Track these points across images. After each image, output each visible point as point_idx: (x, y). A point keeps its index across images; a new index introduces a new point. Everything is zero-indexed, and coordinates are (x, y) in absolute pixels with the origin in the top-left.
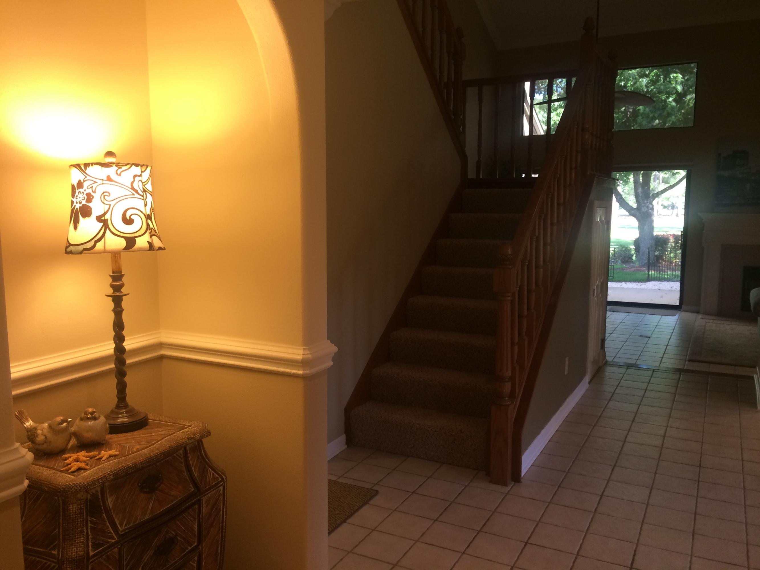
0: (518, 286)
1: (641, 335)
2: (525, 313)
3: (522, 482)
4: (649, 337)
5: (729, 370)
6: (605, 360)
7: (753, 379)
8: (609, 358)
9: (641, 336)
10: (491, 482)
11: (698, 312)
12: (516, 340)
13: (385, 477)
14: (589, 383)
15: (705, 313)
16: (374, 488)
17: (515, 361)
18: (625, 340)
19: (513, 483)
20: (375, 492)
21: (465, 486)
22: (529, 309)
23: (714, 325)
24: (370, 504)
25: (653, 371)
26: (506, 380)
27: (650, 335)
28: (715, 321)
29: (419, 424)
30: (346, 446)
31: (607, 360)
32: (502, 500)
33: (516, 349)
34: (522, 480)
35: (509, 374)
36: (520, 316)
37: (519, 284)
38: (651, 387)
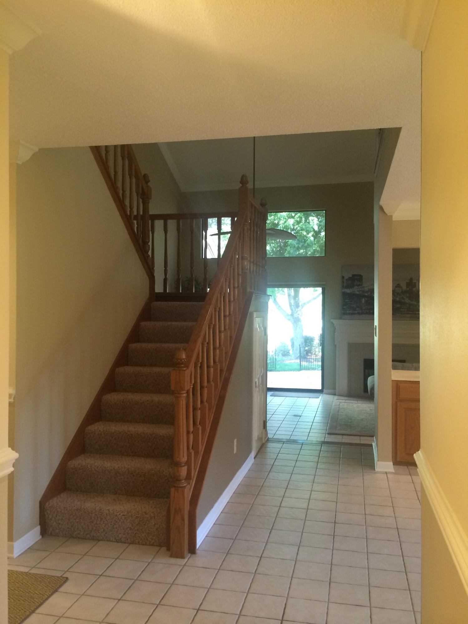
0: (192, 384)
1: (294, 414)
2: (199, 406)
3: (197, 553)
4: (300, 416)
5: (355, 440)
6: (267, 438)
7: (372, 447)
8: (270, 436)
9: (295, 416)
10: (172, 556)
11: (335, 394)
12: (191, 429)
13: (76, 563)
14: (255, 458)
15: (340, 395)
16: (64, 576)
17: (191, 448)
18: (282, 419)
19: (190, 555)
20: (65, 579)
21: (148, 563)
22: (202, 402)
23: (346, 404)
24: (60, 592)
25: (302, 445)
26: (183, 465)
27: (300, 414)
28: (347, 401)
29: (109, 510)
30: (41, 537)
31: (268, 438)
32: (180, 572)
33: (191, 436)
34: (197, 552)
35: (184, 459)
36: (195, 409)
37: (193, 382)
38: (300, 458)
